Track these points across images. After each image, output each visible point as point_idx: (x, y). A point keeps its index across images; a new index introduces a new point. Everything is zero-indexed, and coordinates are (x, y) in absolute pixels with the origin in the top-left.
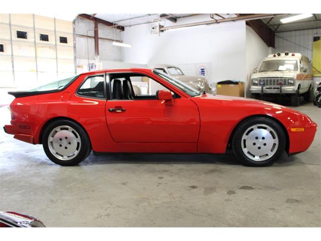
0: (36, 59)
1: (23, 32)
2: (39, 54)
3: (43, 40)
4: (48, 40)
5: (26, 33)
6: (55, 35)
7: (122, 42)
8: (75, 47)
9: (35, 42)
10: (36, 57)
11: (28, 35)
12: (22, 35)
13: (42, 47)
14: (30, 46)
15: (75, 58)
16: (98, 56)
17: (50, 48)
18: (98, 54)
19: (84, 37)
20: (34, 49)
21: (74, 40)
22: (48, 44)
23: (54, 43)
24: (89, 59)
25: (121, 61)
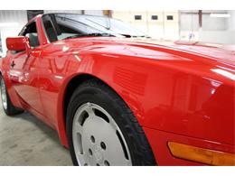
4: (157, 19)
6: (163, 15)
10: (148, 31)
11: (142, 17)
12: (138, 18)
13: (153, 24)
15: (179, 30)
17: (159, 24)
18: (201, 26)
20: (147, 26)
22: (157, 22)
23: (162, 20)
24: (193, 31)
25: (225, 30)
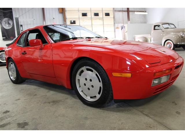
0: (92, 26)
1: (85, 13)
2: (93, 23)
3: (95, 16)
4: (98, 16)
5: (86, 13)
6: (103, 13)
7: (146, 12)
8: (114, 18)
9: (91, 17)
10: (92, 25)
11: (88, 14)
12: (84, 15)
13: (95, 19)
14: (89, 20)
15: (114, 23)
16: (129, 21)
17: (100, 19)
18: (129, 20)
19: (121, 12)
20: (91, 21)
21: (114, 14)
22: (98, 18)
23: (102, 16)
24: (124, 23)
25: (145, 23)
